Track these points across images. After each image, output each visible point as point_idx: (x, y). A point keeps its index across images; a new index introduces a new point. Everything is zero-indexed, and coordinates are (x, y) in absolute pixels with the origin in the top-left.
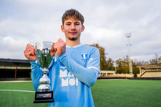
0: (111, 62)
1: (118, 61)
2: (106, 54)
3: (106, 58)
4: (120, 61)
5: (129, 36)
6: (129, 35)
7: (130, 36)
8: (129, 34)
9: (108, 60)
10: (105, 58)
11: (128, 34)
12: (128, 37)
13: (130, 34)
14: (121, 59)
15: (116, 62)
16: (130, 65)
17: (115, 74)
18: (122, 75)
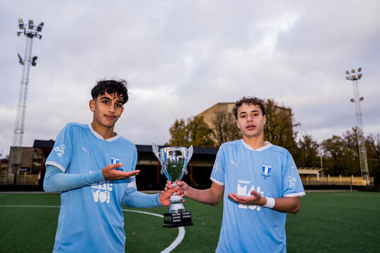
0: (311, 146)
1: (329, 141)
2: (296, 125)
3: (296, 134)
4: (334, 141)
5: (357, 77)
6: (356, 74)
7: (360, 77)
8: (356, 70)
9: (303, 140)
10: (294, 136)
11: (353, 71)
12: (354, 79)
13: (360, 70)
14: (339, 138)
15: (323, 144)
16: (363, 151)
17: (320, 176)
18: (341, 180)
